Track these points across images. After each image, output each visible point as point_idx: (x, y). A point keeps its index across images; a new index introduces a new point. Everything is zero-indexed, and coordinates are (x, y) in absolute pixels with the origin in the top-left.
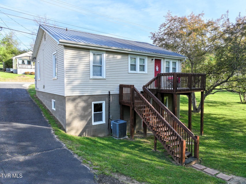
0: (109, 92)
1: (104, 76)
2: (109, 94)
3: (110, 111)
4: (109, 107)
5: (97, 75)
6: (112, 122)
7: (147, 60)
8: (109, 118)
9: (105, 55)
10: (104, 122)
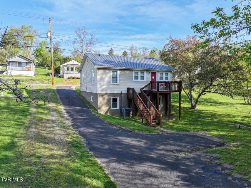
0: (121, 92)
1: (118, 83)
2: (121, 93)
3: (122, 103)
4: (121, 100)
5: (115, 83)
6: (122, 108)
7: (145, 73)
8: (121, 106)
9: (119, 72)
10: (118, 108)
